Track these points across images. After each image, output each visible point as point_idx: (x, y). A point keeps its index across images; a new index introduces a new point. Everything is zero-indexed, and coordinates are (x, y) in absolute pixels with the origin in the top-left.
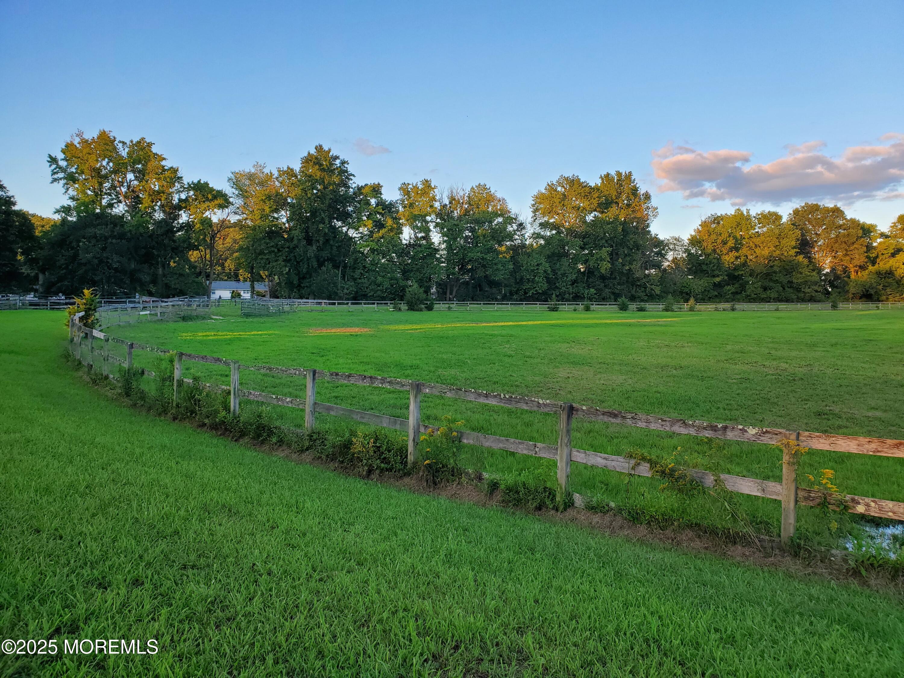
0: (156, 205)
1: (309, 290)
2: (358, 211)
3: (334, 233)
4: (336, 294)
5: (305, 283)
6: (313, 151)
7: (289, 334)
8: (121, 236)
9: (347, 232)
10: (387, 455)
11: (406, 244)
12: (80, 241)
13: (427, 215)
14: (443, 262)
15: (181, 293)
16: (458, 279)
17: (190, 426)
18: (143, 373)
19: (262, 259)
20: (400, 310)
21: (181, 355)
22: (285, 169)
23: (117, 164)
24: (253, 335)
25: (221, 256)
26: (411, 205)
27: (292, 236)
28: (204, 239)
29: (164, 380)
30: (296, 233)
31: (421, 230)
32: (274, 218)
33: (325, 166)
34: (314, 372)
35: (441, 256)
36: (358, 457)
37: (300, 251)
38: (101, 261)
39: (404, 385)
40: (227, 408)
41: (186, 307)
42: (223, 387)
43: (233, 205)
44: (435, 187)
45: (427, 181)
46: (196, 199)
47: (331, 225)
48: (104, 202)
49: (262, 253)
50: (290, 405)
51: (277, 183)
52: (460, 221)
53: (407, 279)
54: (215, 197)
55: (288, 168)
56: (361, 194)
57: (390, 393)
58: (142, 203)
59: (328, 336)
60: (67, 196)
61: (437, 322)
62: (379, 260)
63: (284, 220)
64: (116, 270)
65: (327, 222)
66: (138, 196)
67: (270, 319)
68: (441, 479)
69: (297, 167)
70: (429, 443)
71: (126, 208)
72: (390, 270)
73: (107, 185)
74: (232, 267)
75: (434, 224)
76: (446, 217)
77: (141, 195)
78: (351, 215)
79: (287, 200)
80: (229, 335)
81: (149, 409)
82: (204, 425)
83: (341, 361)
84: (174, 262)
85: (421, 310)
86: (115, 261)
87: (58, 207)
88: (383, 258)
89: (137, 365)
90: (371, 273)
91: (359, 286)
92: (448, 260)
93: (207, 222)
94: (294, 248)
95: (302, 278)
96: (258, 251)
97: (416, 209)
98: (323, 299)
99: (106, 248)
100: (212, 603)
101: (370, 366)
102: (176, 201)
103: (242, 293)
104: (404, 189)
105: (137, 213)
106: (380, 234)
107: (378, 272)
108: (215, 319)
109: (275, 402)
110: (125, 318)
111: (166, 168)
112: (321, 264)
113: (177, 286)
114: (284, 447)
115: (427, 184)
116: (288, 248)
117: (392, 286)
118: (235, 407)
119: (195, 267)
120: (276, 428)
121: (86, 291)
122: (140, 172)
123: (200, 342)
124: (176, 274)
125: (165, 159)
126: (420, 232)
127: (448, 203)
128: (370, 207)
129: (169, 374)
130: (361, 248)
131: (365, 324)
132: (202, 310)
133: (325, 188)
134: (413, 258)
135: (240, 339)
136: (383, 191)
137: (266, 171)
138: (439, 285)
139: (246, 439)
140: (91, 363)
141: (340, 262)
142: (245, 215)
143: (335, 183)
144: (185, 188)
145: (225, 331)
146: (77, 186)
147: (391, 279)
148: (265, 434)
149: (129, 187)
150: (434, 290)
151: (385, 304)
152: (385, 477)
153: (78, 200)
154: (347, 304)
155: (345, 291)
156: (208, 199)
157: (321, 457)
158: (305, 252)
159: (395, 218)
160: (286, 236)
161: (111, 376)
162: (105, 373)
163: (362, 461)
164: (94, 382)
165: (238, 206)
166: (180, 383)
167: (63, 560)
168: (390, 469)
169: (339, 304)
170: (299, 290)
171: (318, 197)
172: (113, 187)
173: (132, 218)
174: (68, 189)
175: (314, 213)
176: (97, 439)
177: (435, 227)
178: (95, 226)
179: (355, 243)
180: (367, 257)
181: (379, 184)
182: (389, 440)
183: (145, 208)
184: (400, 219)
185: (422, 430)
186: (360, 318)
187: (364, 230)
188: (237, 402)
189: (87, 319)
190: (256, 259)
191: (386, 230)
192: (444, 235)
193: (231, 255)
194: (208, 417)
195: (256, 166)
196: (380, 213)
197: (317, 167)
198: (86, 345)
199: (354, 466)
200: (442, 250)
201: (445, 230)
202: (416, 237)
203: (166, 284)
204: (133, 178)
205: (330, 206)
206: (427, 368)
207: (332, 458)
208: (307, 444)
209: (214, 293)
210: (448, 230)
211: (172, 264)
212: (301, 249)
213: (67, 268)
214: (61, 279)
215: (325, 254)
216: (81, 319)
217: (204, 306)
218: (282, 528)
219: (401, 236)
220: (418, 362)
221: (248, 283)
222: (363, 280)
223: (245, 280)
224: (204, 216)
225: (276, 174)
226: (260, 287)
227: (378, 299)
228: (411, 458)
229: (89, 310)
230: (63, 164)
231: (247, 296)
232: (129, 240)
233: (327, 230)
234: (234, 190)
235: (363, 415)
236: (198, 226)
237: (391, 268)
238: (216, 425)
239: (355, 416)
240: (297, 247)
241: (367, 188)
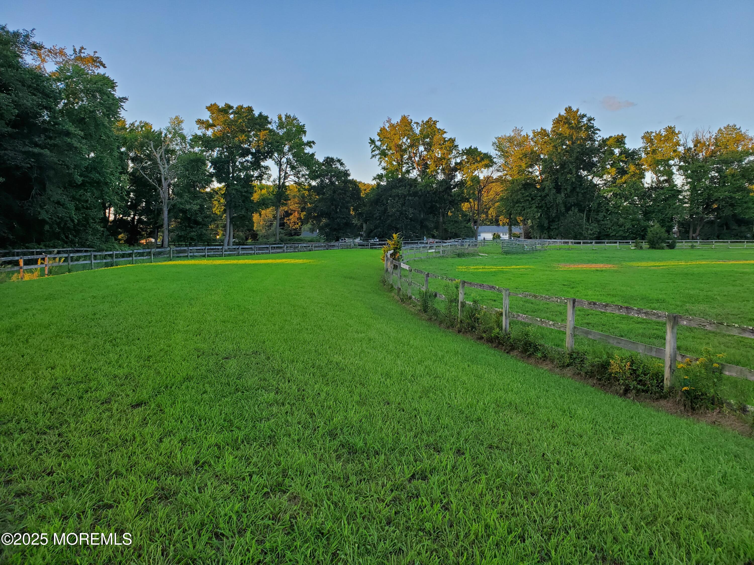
0: (439, 169)
1: (557, 231)
2: (603, 161)
3: (580, 181)
4: (581, 234)
5: (554, 226)
6: (563, 113)
7: (542, 268)
8: (415, 194)
9: (591, 180)
10: (642, 377)
11: (648, 188)
12: (388, 199)
13: (670, 159)
14: (686, 203)
15: (455, 236)
16: (702, 219)
17: (471, 338)
18: (436, 295)
19: (519, 206)
20: (641, 248)
21: (464, 283)
22: (539, 130)
23: (413, 140)
24: (513, 269)
25: (486, 205)
26: (654, 151)
27: (543, 186)
28: (473, 193)
29: (451, 301)
30: (547, 183)
31: (663, 173)
32: (529, 172)
33: (573, 124)
34: (574, 301)
35: (684, 197)
36: (615, 377)
37: (550, 198)
38: (401, 213)
39: (660, 316)
40: (499, 326)
41: (460, 247)
42: (497, 309)
43: (496, 164)
44: (680, 133)
45: (670, 128)
46: (468, 162)
47: (578, 175)
48: (404, 169)
49: (518, 202)
50: (552, 328)
51: (532, 143)
52: (706, 162)
53: (649, 220)
54: (482, 159)
55: (542, 129)
56: (606, 145)
57: (638, 323)
58: (429, 168)
59: (575, 271)
60: (381, 167)
61: (681, 260)
62: (622, 203)
63: (538, 173)
64: (411, 219)
65: (574, 172)
66: (426, 163)
67: (525, 256)
68: (700, 406)
69: (549, 127)
70: (687, 372)
71: (418, 173)
72: (632, 212)
73: (406, 156)
74: (494, 214)
75: (677, 167)
76: (690, 160)
77: (428, 162)
78: (596, 165)
79: (540, 156)
80: (494, 269)
81: (441, 323)
82: (482, 338)
83: (590, 293)
84: (451, 212)
85: (663, 248)
86: (411, 212)
87: (375, 176)
88: (625, 201)
89: (432, 289)
90: (613, 215)
91: (603, 227)
92: (692, 201)
93: (476, 179)
94: (545, 196)
95: (551, 221)
96: (515, 200)
97: (659, 155)
98: (569, 239)
99: (405, 203)
100: (517, 478)
101: (617, 298)
102: (453, 165)
103: (501, 235)
104: (647, 137)
105: (426, 176)
106: (623, 180)
107: (620, 214)
108: (482, 256)
109: (539, 324)
110: (419, 255)
111: (446, 139)
112: (568, 209)
113: (453, 230)
114: (548, 362)
115: (671, 131)
116: (540, 196)
117: (633, 226)
118: (506, 325)
119: (466, 216)
120: (540, 345)
121: (394, 235)
122: (428, 144)
123: (472, 273)
124: (452, 221)
125: (445, 132)
126: (663, 176)
127: (692, 146)
128: (614, 156)
129: (455, 297)
130: (605, 193)
131: (608, 260)
132: (472, 248)
133: (573, 143)
134: (654, 200)
135: (502, 272)
136: (626, 141)
137: (523, 133)
138: (681, 224)
139: (515, 353)
140: (400, 287)
141: (585, 207)
142: (505, 172)
143: (582, 138)
144: (460, 154)
145: (490, 265)
146: (387, 159)
147: (633, 220)
148: (532, 350)
149: (420, 156)
150: (675, 229)
151: (626, 242)
152: (641, 397)
153: (387, 169)
154: (591, 243)
155: (589, 232)
156: (477, 161)
157: (580, 373)
158: (555, 200)
159: (638, 165)
160: (538, 187)
161: (413, 297)
162: (409, 295)
163: (618, 380)
164: (402, 300)
165: (500, 164)
166: (463, 305)
167: (408, 427)
168: (646, 390)
169: (584, 243)
170: (549, 232)
171: (567, 152)
172: (410, 158)
173: (422, 180)
174: (381, 162)
175: (563, 166)
176: (411, 342)
177: (678, 170)
178: (397, 188)
179: (599, 189)
180: (609, 201)
181: (623, 135)
182: (645, 365)
183: (432, 171)
184: (642, 165)
185: (679, 358)
186: (604, 255)
187: (607, 177)
188: (508, 322)
189: (395, 255)
190: (513, 207)
191: (629, 176)
192: (687, 177)
193: (493, 204)
194: (485, 332)
195: (516, 130)
196: (623, 161)
197: (567, 126)
198: (397, 274)
199: (611, 385)
200: (686, 191)
201: (689, 172)
202: (659, 181)
203: (445, 229)
204: (423, 150)
205: (577, 158)
206: (674, 302)
207: (590, 375)
208: (567, 361)
209: (480, 235)
210: (692, 172)
211: (450, 214)
212: (551, 197)
213: (380, 219)
214: (376, 227)
215: (572, 200)
216: (391, 255)
217: (473, 245)
218: (561, 427)
219: (643, 180)
220: (664, 296)
221: (507, 227)
222: (606, 222)
223: (504, 225)
224: (474, 174)
225: (531, 135)
226: (517, 230)
227: (620, 238)
228: (667, 383)
229: (396, 249)
230: (378, 143)
231: (505, 237)
232: (420, 197)
233: (574, 180)
234: (497, 152)
235: (619, 341)
236: (469, 183)
237: (633, 210)
238: (491, 339)
239: (611, 341)
240: (548, 195)
241: (611, 140)
